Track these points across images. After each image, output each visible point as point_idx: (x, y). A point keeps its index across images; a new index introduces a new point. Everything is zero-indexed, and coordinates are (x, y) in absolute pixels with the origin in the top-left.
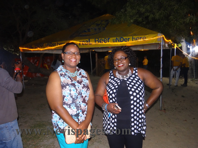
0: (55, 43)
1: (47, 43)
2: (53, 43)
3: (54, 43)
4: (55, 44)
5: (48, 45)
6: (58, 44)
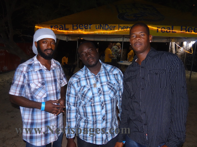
0: (115, 25)
1: (99, 25)
2: (110, 25)
5: (101, 27)
6: (120, 28)
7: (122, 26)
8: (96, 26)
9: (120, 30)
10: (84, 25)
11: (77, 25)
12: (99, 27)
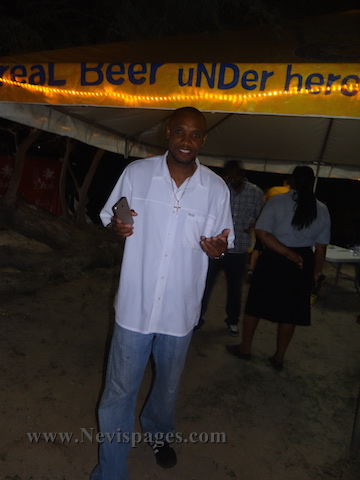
0: (268, 68)
1: (194, 66)
2: (243, 68)
3: (260, 68)
4: (266, 75)
5: (203, 75)
6: (295, 81)
7: (305, 70)
8: (181, 71)
9: (293, 90)
10: (127, 66)
11: (101, 65)
12: (195, 77)
